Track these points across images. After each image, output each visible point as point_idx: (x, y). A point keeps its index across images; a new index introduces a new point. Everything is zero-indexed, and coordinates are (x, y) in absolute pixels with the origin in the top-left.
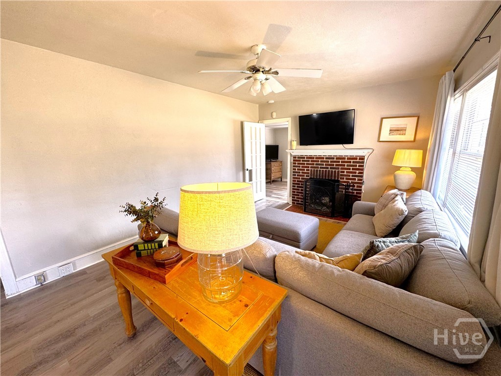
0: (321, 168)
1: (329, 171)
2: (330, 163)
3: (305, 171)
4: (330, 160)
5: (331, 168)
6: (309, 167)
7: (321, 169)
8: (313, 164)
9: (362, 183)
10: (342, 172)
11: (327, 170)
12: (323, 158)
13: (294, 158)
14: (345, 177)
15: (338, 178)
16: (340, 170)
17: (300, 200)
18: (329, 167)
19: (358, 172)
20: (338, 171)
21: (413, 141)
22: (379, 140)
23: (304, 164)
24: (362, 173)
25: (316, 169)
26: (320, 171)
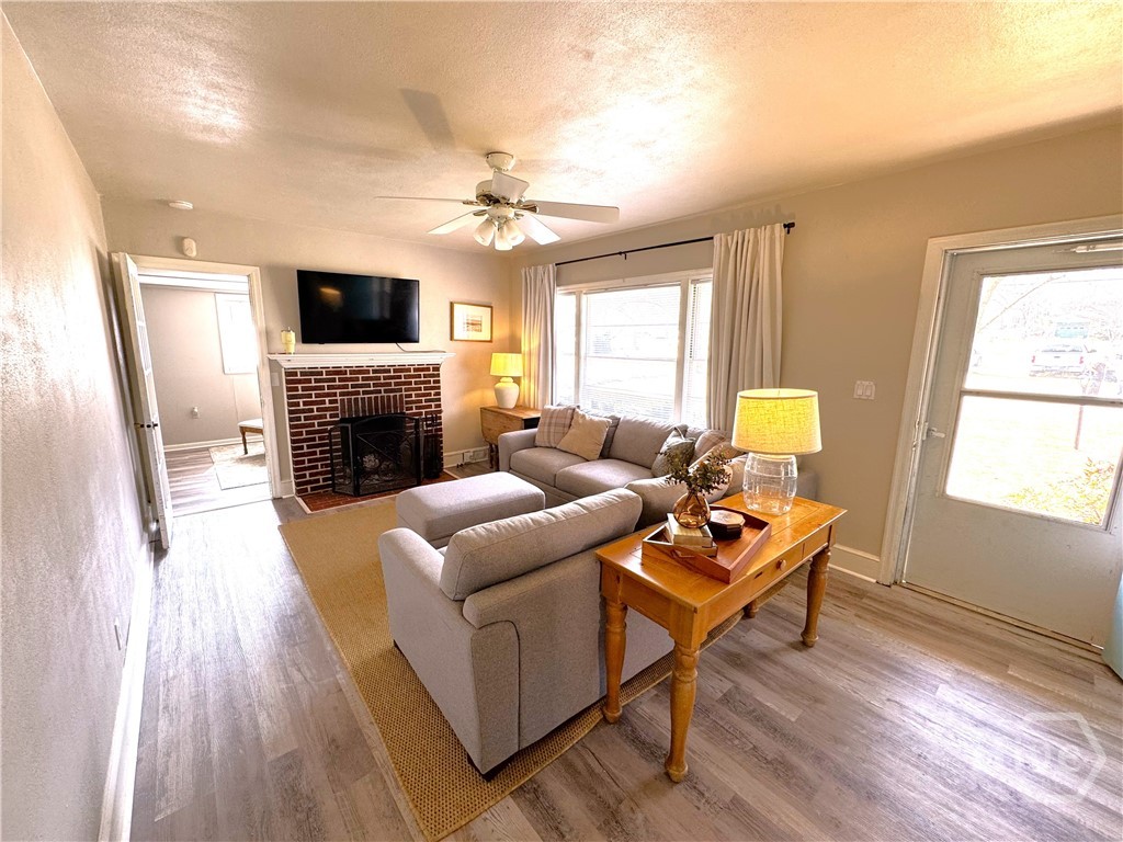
0: (364, 393)
1: (382, 398)
2: (382, 381)
3: (327, 405)
4: (382, 375)
5: (386, 391)
6: (335, 394)
7: (366, 396)
8: (346, 387)
9: (440, 412)
10: (407, 396)
11: (379, 395)
12: (367, 372)
14: (414, 406)
15: (402, 408)
16: (404, 393)
17: (321, 478)
18: (382, 389)
19: (433, 392)
20: (401, 396)
21: (491, 341)
22: (452, 338)
23: (322, 388)
24: (439, 394)
25: (353, 397)
26: (363, 399)
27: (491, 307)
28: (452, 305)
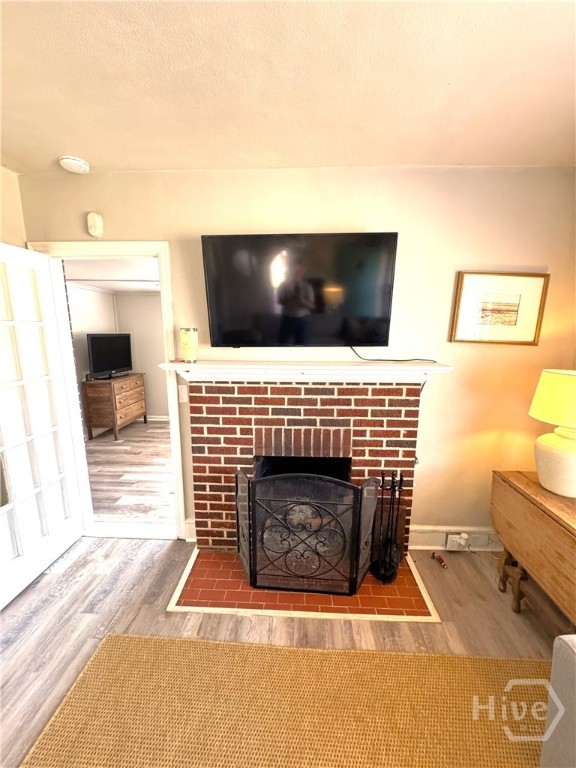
0: (291, 422)
1: (317, 432)
2: (319, 407)
3: (238, 435)
4: (319, 397)
5: (323, 423)
6: (249, 422)
7: (293, 428)
8: (265, 412)
9: (412, 464)
10: (357, 433)
11: (312, 428)
12: (297, 391)
13: (192, 389)
14: (367, 449)
15: (346, 451)
16: (352, 428)
17: (225, 531)
18: (318, 419)
19: (403, 430)
20: (347, 432)
21: (534, 343)
22: (451, 338)
23: (232, 411)
24: (414, 434)
25: (274, 427)
26: (288, 432)
27: (546, 277)
28: (460, 276)
